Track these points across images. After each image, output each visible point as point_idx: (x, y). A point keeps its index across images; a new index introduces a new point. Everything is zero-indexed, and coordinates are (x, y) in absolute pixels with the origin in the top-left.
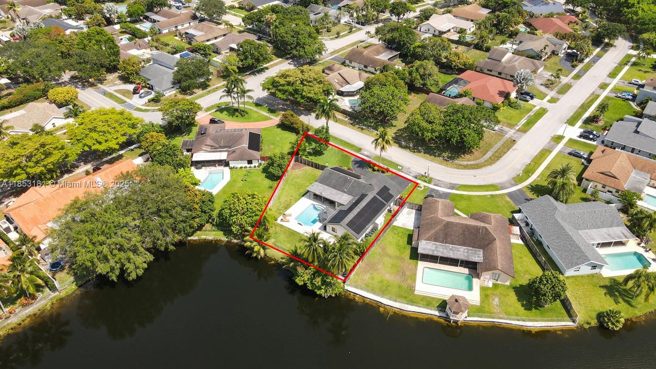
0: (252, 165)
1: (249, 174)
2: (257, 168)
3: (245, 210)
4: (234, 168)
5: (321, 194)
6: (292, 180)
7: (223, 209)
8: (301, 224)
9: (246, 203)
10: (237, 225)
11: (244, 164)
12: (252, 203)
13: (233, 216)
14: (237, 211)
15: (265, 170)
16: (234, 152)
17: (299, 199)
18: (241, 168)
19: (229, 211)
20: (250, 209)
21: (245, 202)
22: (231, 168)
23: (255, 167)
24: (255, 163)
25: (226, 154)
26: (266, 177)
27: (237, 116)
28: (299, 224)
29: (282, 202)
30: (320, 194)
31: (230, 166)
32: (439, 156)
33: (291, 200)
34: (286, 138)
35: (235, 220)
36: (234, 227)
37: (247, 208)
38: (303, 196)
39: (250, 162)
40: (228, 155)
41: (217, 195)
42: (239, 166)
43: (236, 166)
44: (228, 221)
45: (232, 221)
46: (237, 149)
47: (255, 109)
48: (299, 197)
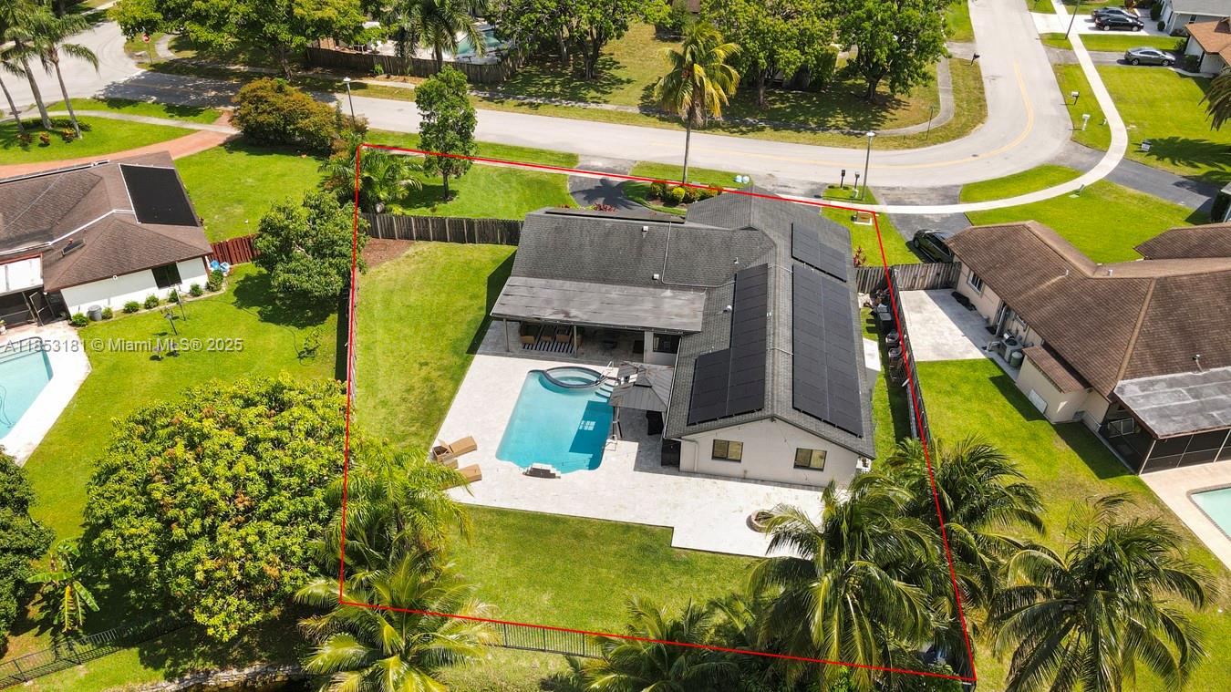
0: (184, 288)
1: (179, 326)
2: (207, 295)
3: (258, 487)
4: (92, 316)
5: (567, 314)
6: (387, 303)
7: (108, 524)
8: (546, 474)
9: (250, 449)
10: (226, 591)
11: (143, 289)
12: (285, 435)
13: (183, 546)
14: (206, 508)
15: (248, 294)
16: (71, 247)
17: (464, 367)
18: (131, 309)
19: (153, 522)
20: (288, 471)
21: (239, 443)
22: (78, 323)
23: (195, 291)
24: (193, 277)
25: (36, 263)
26: (266, 318)
27: (45, 144)
28: (535, 473)
29: (396, 399)
30: (561, 317)
31: (73, 311)
32: (822, 127)
33: (427, 379)
34: (283, 175)
35: (210, 564)
36: (206, 610)
37: (267, 476)
38: (473, 350)
39: (166, 275)
40: (44, 267)
41: (39, 455)
42: (117, 304)
43: (102, 305)
44: (157, 585)
45: (191, 574)
46: (84, 231)
47: (113, 115)
48: (458, 361)
